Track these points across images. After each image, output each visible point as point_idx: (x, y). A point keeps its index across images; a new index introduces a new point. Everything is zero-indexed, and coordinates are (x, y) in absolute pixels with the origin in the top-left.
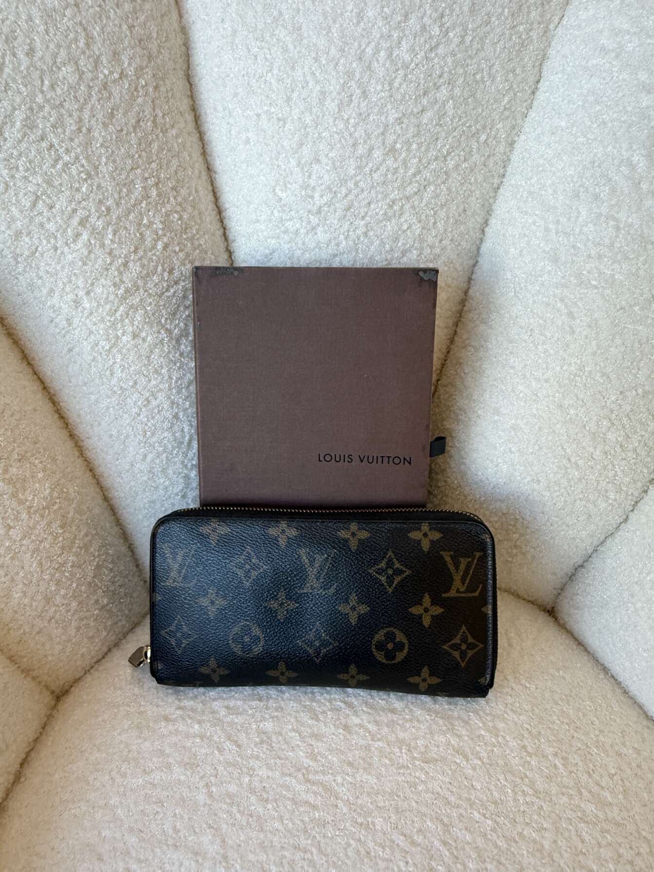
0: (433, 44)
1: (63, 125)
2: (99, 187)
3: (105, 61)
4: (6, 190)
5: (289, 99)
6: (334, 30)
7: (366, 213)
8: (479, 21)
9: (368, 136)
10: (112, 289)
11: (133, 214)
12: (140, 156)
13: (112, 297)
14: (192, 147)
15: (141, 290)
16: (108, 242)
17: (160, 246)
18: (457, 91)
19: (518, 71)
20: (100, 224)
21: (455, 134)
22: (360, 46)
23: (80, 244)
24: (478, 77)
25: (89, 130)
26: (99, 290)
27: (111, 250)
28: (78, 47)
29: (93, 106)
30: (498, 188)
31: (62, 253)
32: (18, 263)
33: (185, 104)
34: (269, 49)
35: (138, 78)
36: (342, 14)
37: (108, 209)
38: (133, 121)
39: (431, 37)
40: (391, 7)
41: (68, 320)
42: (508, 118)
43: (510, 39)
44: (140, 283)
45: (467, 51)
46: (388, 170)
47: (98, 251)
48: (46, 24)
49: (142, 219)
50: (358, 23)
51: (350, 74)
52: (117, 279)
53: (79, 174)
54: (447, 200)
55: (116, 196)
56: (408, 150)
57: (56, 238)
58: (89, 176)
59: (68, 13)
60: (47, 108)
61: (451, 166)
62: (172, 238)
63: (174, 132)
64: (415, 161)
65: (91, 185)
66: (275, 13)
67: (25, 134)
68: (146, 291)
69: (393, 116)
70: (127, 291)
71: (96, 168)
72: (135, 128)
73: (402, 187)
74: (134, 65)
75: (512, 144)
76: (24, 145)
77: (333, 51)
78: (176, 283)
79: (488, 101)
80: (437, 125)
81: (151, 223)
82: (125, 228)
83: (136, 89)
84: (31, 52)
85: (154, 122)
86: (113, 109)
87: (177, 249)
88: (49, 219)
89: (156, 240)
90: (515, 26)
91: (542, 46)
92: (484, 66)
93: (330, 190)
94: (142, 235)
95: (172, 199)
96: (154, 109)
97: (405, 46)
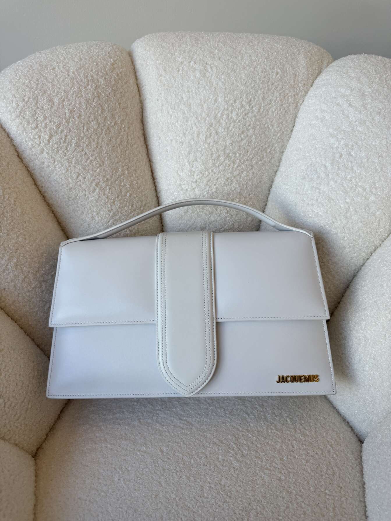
0: (246, 113)
1: (91, 146)
2: (104, 170)
3: (108, 118)
4: (67, 171)
5: (185, 134)
6: (204, 106)
7: (216, 183)
8: (266, 103)
9: (218, 150)
10: (108, 212)
11: (117, 181)
12: (121, 157)
13: (107, 216)
14: (143, 152)
15: (120, 214)
16: (106, 193)
17: (128, 195)
18: (257, 132)
19: (284, 123)
20: (104, 185)
21: (255, 149)
22: (215, 113)
23: (95, 194)
24: (266, 125)
25: (101, 147)
26: (102, 213)
27: (108, 196)
28: (98, 113)
29: (103, 137)
30: (277, 171)
31: (88, 197)
32: (69, 200)
33: (140, 134)
34: (177, 113)
35: (121, 124)
36: (208, 100)
37: (107, 179)
38: (119, 142)
39: (245, 110)
40: (229, 98)
41: (88, 225)
42: (280, 142)
43: (280, 110)
44: (119, 210)
45: (261, 115)
46: (226, 165)
47: (103, 197)
48: (86, 105)
49: (121, 183)
50: (215, 104)
51: (211, 125)
52: (110, 209)
53: (96, 165)
54: (252, 177)
55: (111, 174)
56: (235, 157)
57: (85, 191)
58: (100, 165)
59: (95, 100)
60: (85, 139)
61: (254, 163)
62: (133, 191)
63: (135, 146)
64: (238, 161)
65: (101, 170)
66: (180, 98)
67: (76, 149)
68: (121, 214)
69: (228, 142)
70: (114, 213)
71: (103, 162)
72: (119, 145)
73: (232, 172)
74: (120, 119)
75: (283, 152)
76: (75, 153)
77: (204, 115)
78: (135, 210)
79: (271, 136)
80: (248, 146)
81: (125, 185)
82: (114, 187)
83: (121, 129)
84: (79, 117)
85: (127, 142)
86: (111, 138)
87: (135, 196)
88: (83, 183)
89: (127, 192)
90: (282, 105)
91: (295, 112)
92: (269, 121)
93: (201, 173)
94: (121, 190)
95: (134, 175)
96: (127, 137)
97: (234, 113)
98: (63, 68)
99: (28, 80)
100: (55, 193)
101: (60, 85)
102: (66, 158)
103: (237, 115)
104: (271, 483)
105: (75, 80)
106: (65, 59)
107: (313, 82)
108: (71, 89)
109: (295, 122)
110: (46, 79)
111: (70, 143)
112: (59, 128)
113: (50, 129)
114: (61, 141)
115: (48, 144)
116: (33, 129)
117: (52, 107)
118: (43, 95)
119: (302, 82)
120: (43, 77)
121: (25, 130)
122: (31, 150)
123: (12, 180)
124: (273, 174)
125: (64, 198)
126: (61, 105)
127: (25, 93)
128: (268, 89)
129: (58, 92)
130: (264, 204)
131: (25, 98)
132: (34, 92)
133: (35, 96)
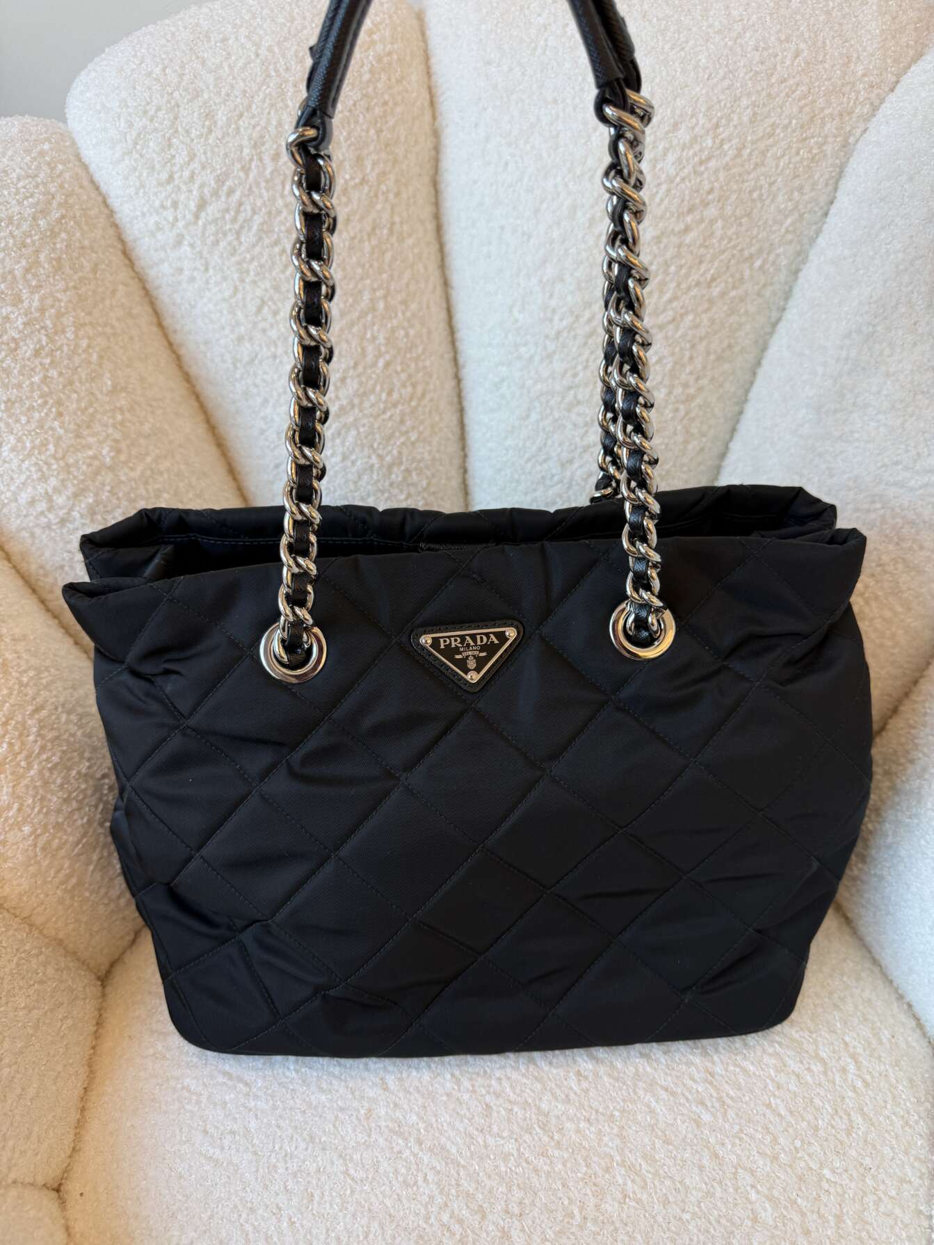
0: (703, 157)
3: (348, 167)
4: (235, 293)
5: (537, 211)
6: (593, 139)
8: (760, 132)
12: (371, 266)
14: (428, 259)
15: (356, 410)
17: (381, 363)
18: (729, 210)
19: (807, 189)
21: (723, 257)
24: (755, 195)
30: (777, 322)
31: (281, 362)
32: (236, 368)
33: (428, 210)
34: (521, 157)
35: (379, 184)
38: (369, 229)
39: (702, 149)
42: (791, 242)
43: (798, 153)
44: (356, 401)
45: (743, 166)
49: (365, 333)
54: (708, 332)
56: (666, 273)
57: (276, 346)
60: (284, 214)
61: (715, 294)
62: (395, 356)
63: (410, 241)
64: (673, 285)
66: (533, 119)
67: (260, 238)
68: (361, 411)
72: (369, 235)
74: (377, 171)
75: (796, 273)
76: (258, 249)
78: (395, 405)
79: (766, 222)
80: (701, 246)
81: (374, 338)
83: (376, 196)
85: (391, 230)
87: (399, 368)
88: (272, 326)
89: (377, 357)
90: (805, 139)
91: (838, 161)
92: (763, 182)
93: (572, 312)
94: (363, 349)
95: (400, 314)
96: (392, 217)
97: (671, 158)
98: (247, 37)
99: (160, 66)
100: (202, 348)
101: (234, 78)
102: (234, 259)
103: (679, 160)
104: (672, 1125)
105: (271, 67)
106: (254, 17)
107: (897, 82)
108: (259, 89)
109: (836, 189)
110: (203, 63)
111: (248, 221)
112: (223, 183)
113: (202, 186)
114: (227, 216)
115: (196, 223)
116: (160, 184)
117: (210, 131)
118: (189, 101)
119: (866, 79)
120: (197, 58)
121: (143, 186)
122: (155, 236)
123: (101, 306)
124: (768, 329)
125: (224, 361)
126: (233, 126)
127: (151, 98)
128: (769, 95)
129: (228, 95)
130: (737, 409)
131: (148, 108)
132: (172, 94)
133: (173, 103)
